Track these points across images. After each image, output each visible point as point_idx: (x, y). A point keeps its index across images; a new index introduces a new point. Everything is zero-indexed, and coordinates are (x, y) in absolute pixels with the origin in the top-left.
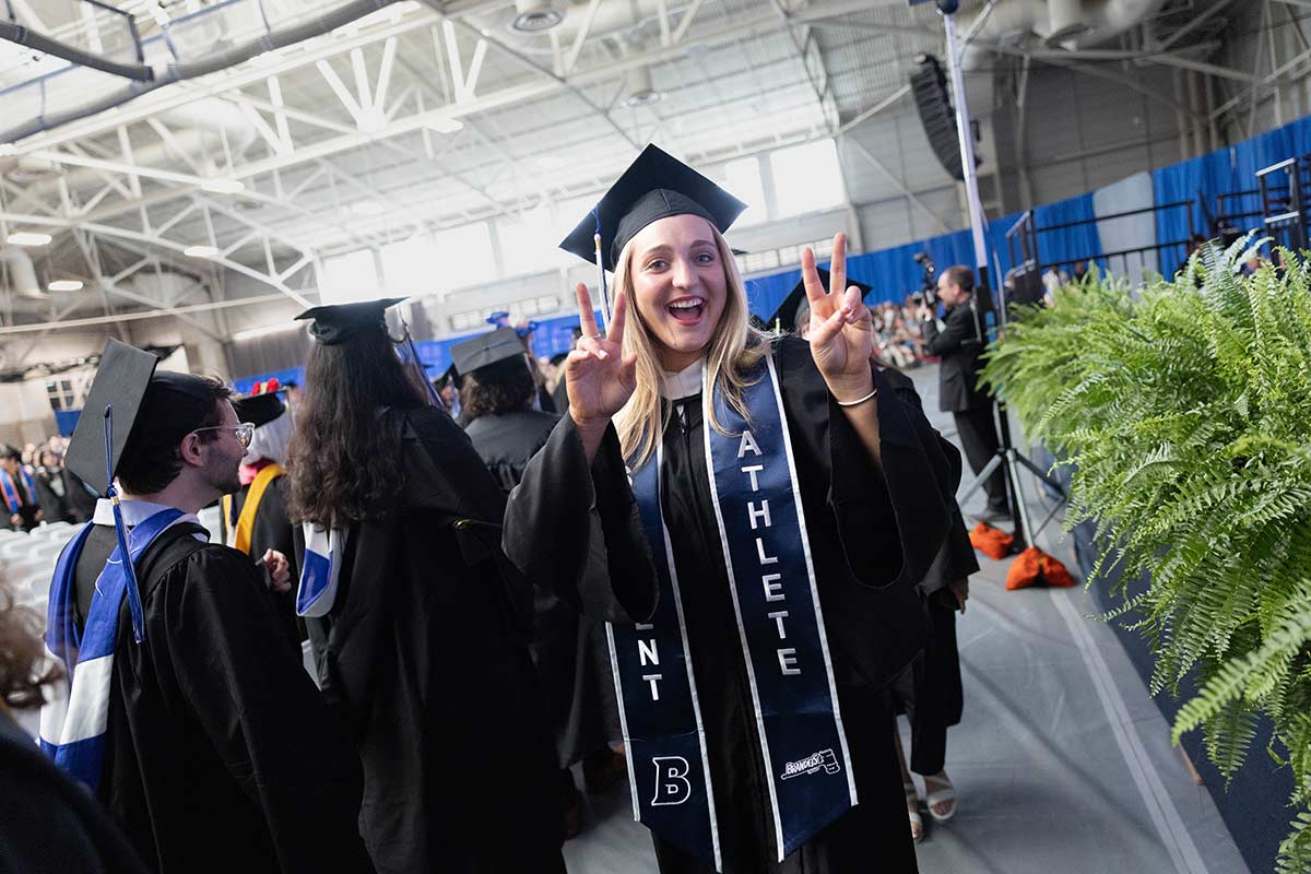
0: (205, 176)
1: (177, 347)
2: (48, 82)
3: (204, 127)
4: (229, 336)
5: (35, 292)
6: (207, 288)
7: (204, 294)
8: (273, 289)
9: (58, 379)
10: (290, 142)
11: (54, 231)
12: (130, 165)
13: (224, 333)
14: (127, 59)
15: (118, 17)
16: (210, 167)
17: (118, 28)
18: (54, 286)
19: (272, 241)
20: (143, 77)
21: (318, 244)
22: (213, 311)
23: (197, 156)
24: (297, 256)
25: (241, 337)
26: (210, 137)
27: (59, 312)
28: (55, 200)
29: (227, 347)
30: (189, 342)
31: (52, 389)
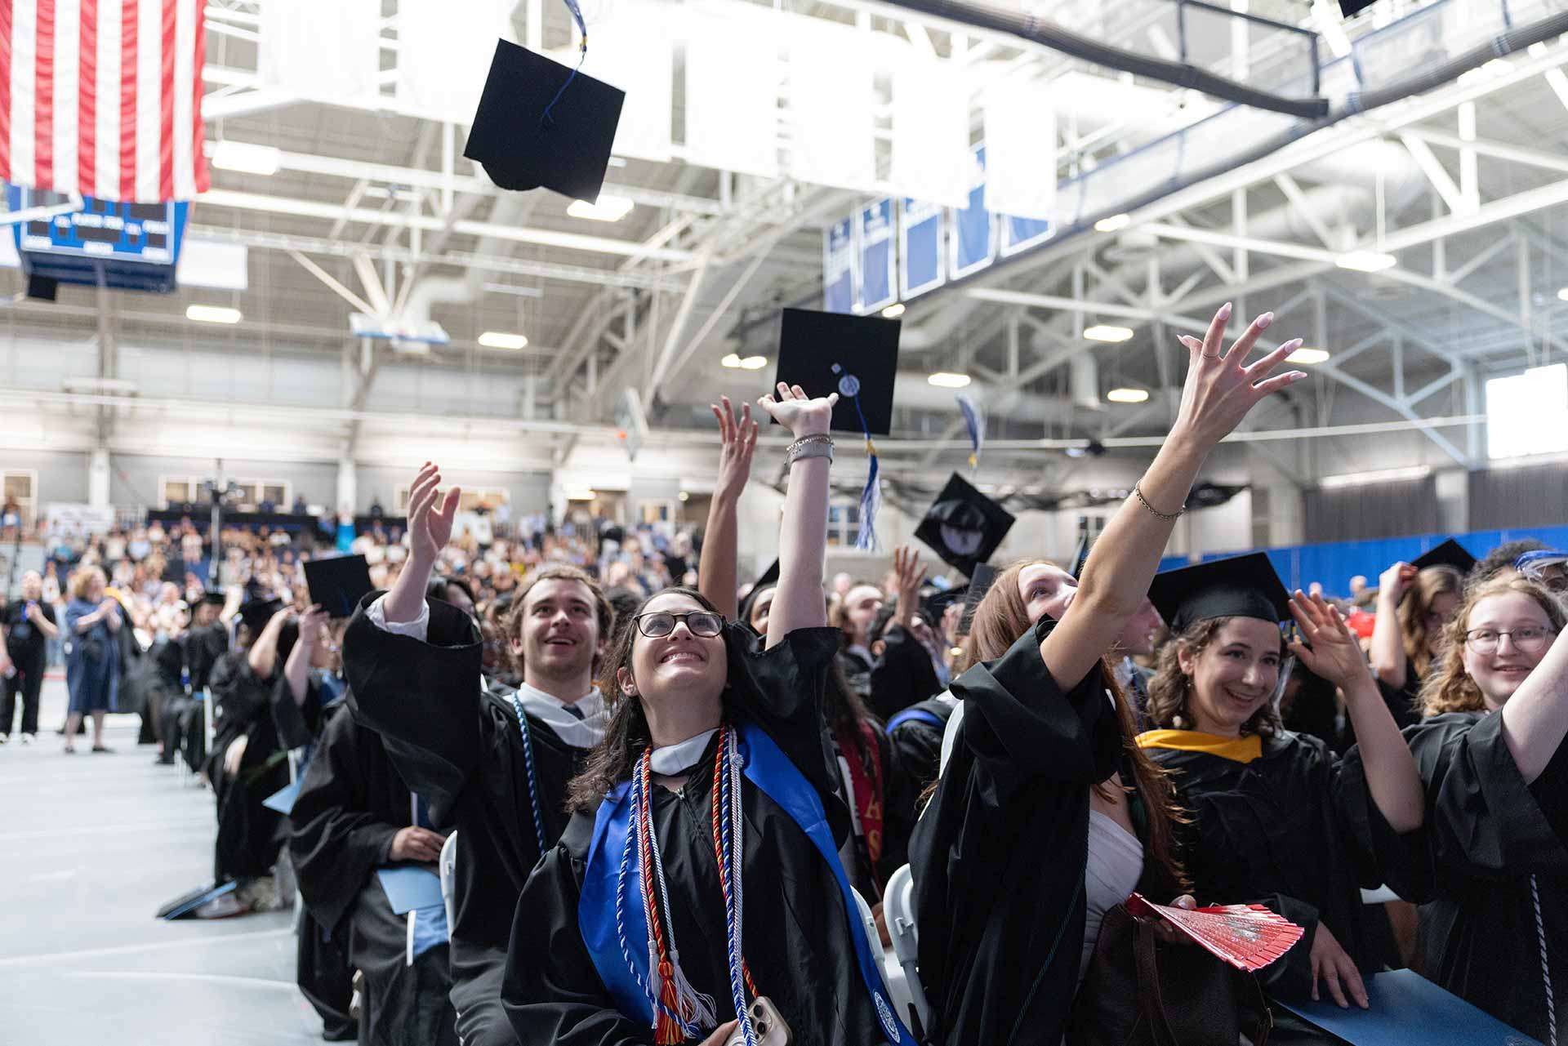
0: (1339, 251)
1: (1240, 489)
2: (1190, 134)
3: (1350, 180)
4: (1315, 480)
5: (1092, 401)
6: (1296, 411)
7: (1290, 418)
8: (1395, 416)
9: (1092, 513)
10: (1475, 197)
11: (1137, 324)
12: (1242, 237)
13: (1307, 475)
14: (1299, 91)
15: (1296, 39)
16: (1348, 236)
17: (1292, 54)
18: (1115, 395)
19: (1407, 346)
20: (1315, 112)
21: (1474, 351)
22: (1298, 441)
23: (1332, 224)
24: (1442, 367)
25: (1333, 482)
26: (1356, 194)
27: (1111, 427)
28: (1140, 288)
29: (1311, 497)
30: (1259, 483)
31: (1084, 525)
